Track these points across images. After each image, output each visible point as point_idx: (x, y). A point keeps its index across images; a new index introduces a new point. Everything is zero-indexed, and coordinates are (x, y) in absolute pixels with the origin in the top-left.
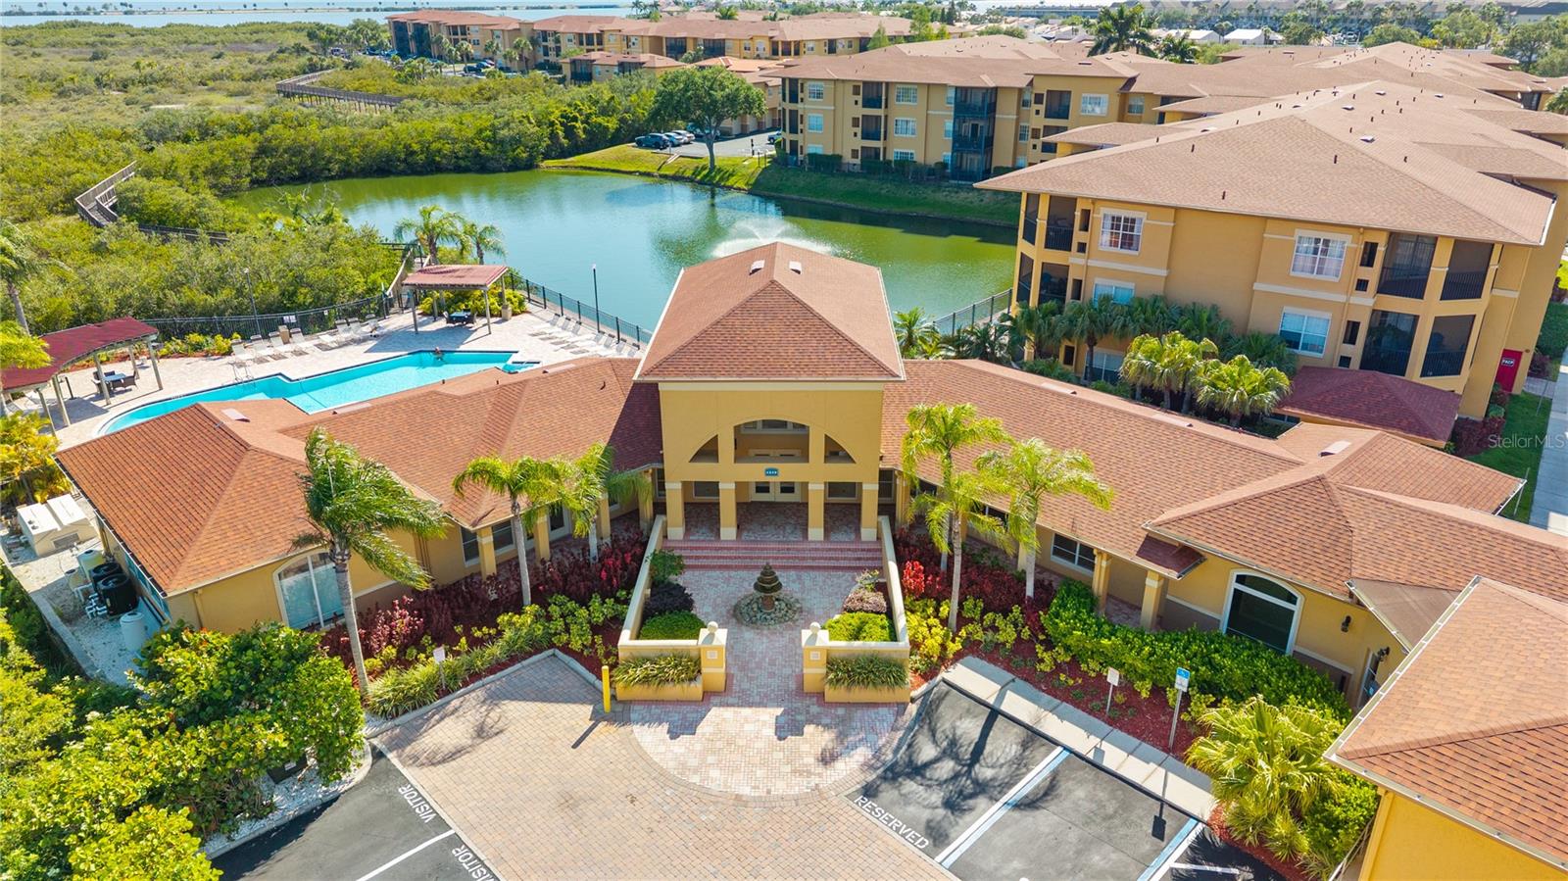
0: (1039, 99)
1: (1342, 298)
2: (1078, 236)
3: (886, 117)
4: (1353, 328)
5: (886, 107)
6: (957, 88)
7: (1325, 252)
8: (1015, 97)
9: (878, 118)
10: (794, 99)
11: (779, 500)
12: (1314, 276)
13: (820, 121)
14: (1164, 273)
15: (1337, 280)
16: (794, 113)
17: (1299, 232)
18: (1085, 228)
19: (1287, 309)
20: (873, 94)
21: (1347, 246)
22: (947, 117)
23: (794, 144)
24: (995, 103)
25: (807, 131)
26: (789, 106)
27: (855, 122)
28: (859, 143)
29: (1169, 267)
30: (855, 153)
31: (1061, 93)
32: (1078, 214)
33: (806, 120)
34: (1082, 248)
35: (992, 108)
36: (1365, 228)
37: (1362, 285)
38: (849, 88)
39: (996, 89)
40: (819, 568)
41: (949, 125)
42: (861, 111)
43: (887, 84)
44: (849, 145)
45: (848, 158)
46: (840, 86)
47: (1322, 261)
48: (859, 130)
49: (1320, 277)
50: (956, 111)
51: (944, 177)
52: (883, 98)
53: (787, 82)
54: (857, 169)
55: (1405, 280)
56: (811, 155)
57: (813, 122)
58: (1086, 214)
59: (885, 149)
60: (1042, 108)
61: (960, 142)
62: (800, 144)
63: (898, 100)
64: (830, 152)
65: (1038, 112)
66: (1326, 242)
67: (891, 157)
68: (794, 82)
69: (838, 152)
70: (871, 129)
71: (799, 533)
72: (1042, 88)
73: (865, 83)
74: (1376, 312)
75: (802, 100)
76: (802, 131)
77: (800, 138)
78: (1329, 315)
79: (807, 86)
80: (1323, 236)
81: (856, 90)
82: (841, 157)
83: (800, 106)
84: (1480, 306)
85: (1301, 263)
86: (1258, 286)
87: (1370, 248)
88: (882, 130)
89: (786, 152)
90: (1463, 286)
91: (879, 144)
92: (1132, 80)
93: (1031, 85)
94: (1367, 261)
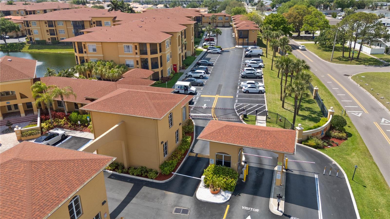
1: (134, 56)
3: (56, 29)
4: (137, 61)
5: (55, 27)
6: (73, 21)
7: (129, 48)
8: (88, 23)
9: (54, 30)
10: (28, 26)
11: (15, 111)
12: (128, 53)
13: (37, 32)
14: (102, 55)
15: (132, 53)
16: (29, 30)
17: (124, 45)
19: (126, 60)
20: (51, 23)
21: (132, 46)
22: (72, 28)
23: (31, 38)
24: (84, 24)
25: (34, 34)
26: (27, 28)
27: (47, 31)
28: (50, 37)
29: (103, 54)
30: (49, 39)
31: (100, 21)
32: (83, 45)
33: (33, 31)
34: (85, 52)
35: (83, 26)
36: (134, 43)
37: (137, 53)
38: (44, 23)
39: (83, 21)
40: (24, 122)
41: (73, 31)
42: (48, 28)
43: (54, 21)
44: (47, 37)
45: (47, 41)
46: (41, 22)
47: (129, 50)
48: (49, 33)
49: (129, 53)
50: (74, 27)
52: (54, 24)
53: (25, 22)
54: (51, 43)
55: (144, 52)
56: (36, 41)
57: (35, 32)
59: (57, 38)
60: (95, 25)
61: (76, 34)
62: (32, 38)
63: (58, 25)
64: (42, 39)
66: (129, 46)
67: (60, 39)
68: (27, 21)
69: (44, 39)
70: (52, 33)
71: (19, 116)
72: (94, 20)
73: (48, 21)
74: (141, 58)
75: (30, 26)
76: (32, 34)
77: (32, 36)
78: (133, 60)
79: (31, 22)
80: (128, 45)
81: (46, 23)
82: (45, 41)
83: (30, 28)
84: (158, 55)
85: (126, 51)
86: (120, 56)
87: (136, 46)
88: (55, 33)
89: (29, 40)
90: (154, 52)
91: (55, 36)
92: (115, 18)
93: (91, 20)
94: (136, 49)
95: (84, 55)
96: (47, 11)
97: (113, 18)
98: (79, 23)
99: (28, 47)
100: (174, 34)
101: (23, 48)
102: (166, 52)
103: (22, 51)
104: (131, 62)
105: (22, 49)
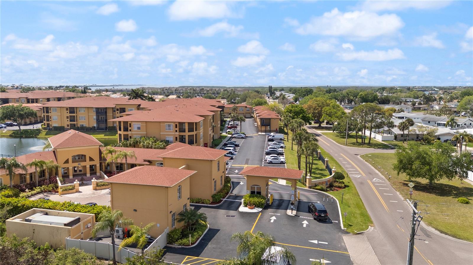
0: (118, 110)
1: (174, 133)
2: (129, 128)
3: (76, 116)
4: (176, 138)
5: (76, 113)
6: (96, 108)
7: (170, 126)
8: (112, 110)
9: (74, 116)
10: (47, 112)
12: (169, 130)
13: (56, 118)
15: (172, 131)
16: (48, 116)
17: (166, 124)
18: (130, 126)
19: (166, 136)
20: (72, 110)
21: (174, 125)
22: (94, 115)
23: (48, 125)
24: (106, 111)
25: (53, 121)
26: (46, 114)
27: (67, 117)
28: (69, 123)
29: (146, 132)
30: (68, 125)
31: (123, 108)
32: (129, 124)
33: (52, 118)
34: (130, 130)
35: (106, 113)
36: (175, 122)
37: (176, 131)
38: (65, 109)
39: (106, 108)
40: (90, 180)
41: (95, 117)
42: (69, 115)
43: (76, 108)
44: (66, 123)
45: (66, 127)
46: (62, 108)
47: (170, 128)
48: (69, 119)
49: (170, 130)
50: (96, 114)
51: (95, 129)
52: (75, 111)
53: (45, 108)
55: (182, 130)
56: (54, 127)
57: (54, 118)
58: (130, 124)
59: (77, 124)
60: (119, 112)
61: (98, 121)
62: (50, 124)
63: (80, 111)
64: (60, 125)
65: (118, 113)
67: (79, 126)
68: (47, 108)
69: (63, 125)
70: (72, 119)
71: (85, 176)
72: (118, 107)
73: (69, 108)
74: (179, 135)
75: (50, 112)
76: (51, 121)
77: (50, 122)
78: (172, 137)
79: (51, 109)
80: (169, 124)
81: (67, 109)
82: (64, 127)
83: (50, 114)
84: (194, 133)
85: (167, 129)
86: (161, 133)
87: (176, 125)
88: (76, 119)
89: (46, 126)
90: (191, 130)
91: (75, 123)
92: (140, 105)
93: (115, 107)
94: (176, 127)
95: (129, 133)
96: (51, 99)
97: (137, 106)
98: (101, 110)
99: (45, 133)
100: (206, 117)
101: (40, 133)
102: (201, 131)
103: (38, 137)
104: (171, 138)
105: (38, 135)
